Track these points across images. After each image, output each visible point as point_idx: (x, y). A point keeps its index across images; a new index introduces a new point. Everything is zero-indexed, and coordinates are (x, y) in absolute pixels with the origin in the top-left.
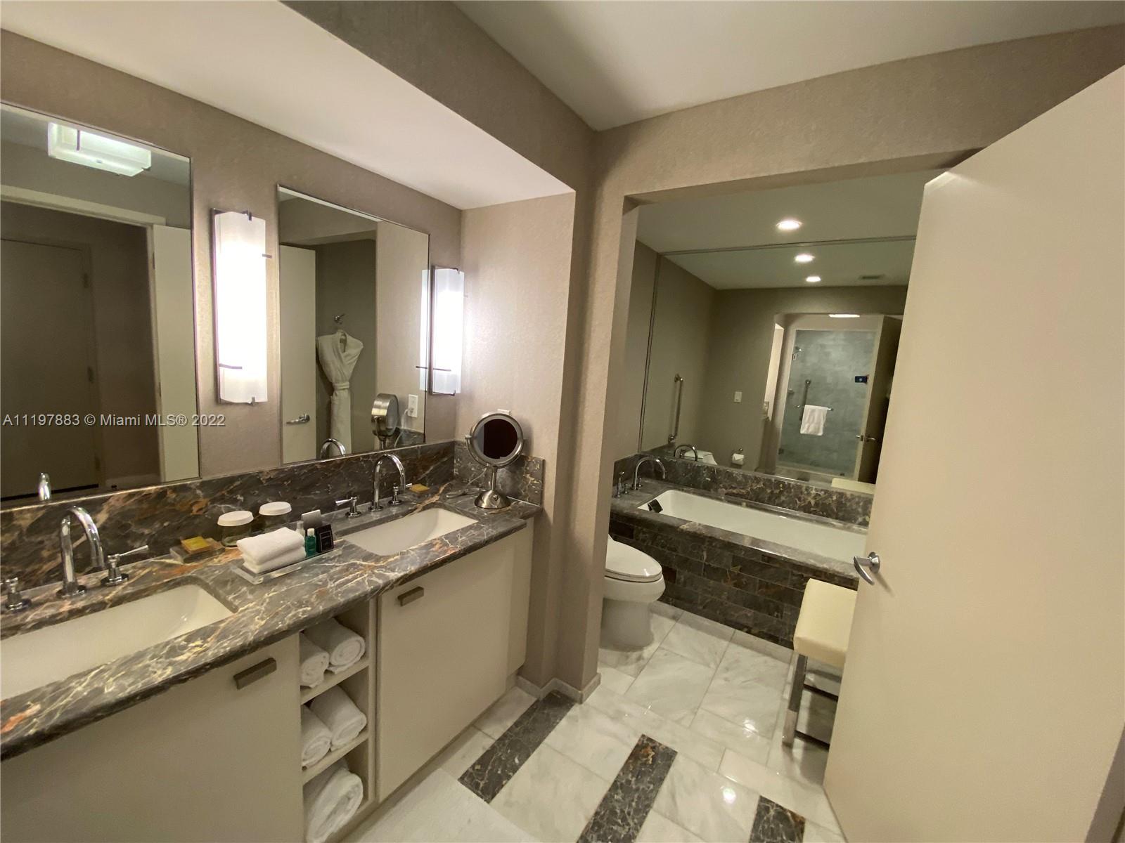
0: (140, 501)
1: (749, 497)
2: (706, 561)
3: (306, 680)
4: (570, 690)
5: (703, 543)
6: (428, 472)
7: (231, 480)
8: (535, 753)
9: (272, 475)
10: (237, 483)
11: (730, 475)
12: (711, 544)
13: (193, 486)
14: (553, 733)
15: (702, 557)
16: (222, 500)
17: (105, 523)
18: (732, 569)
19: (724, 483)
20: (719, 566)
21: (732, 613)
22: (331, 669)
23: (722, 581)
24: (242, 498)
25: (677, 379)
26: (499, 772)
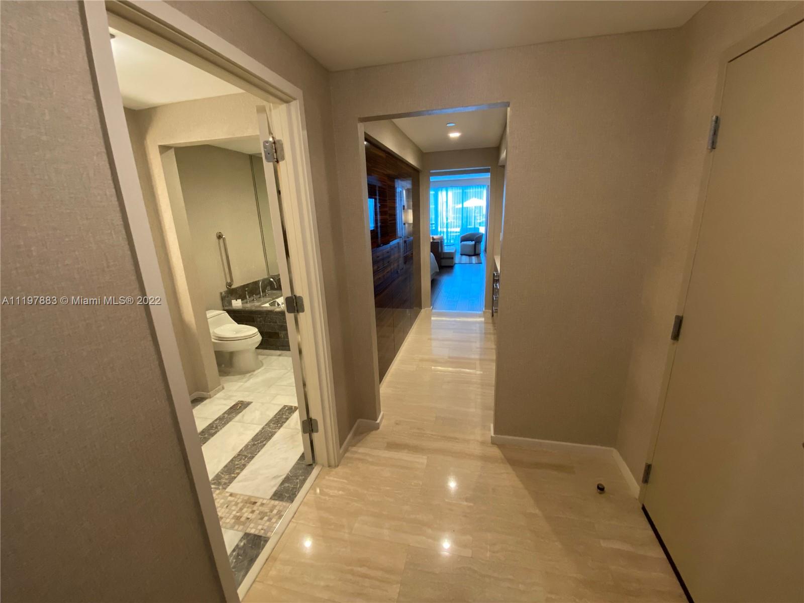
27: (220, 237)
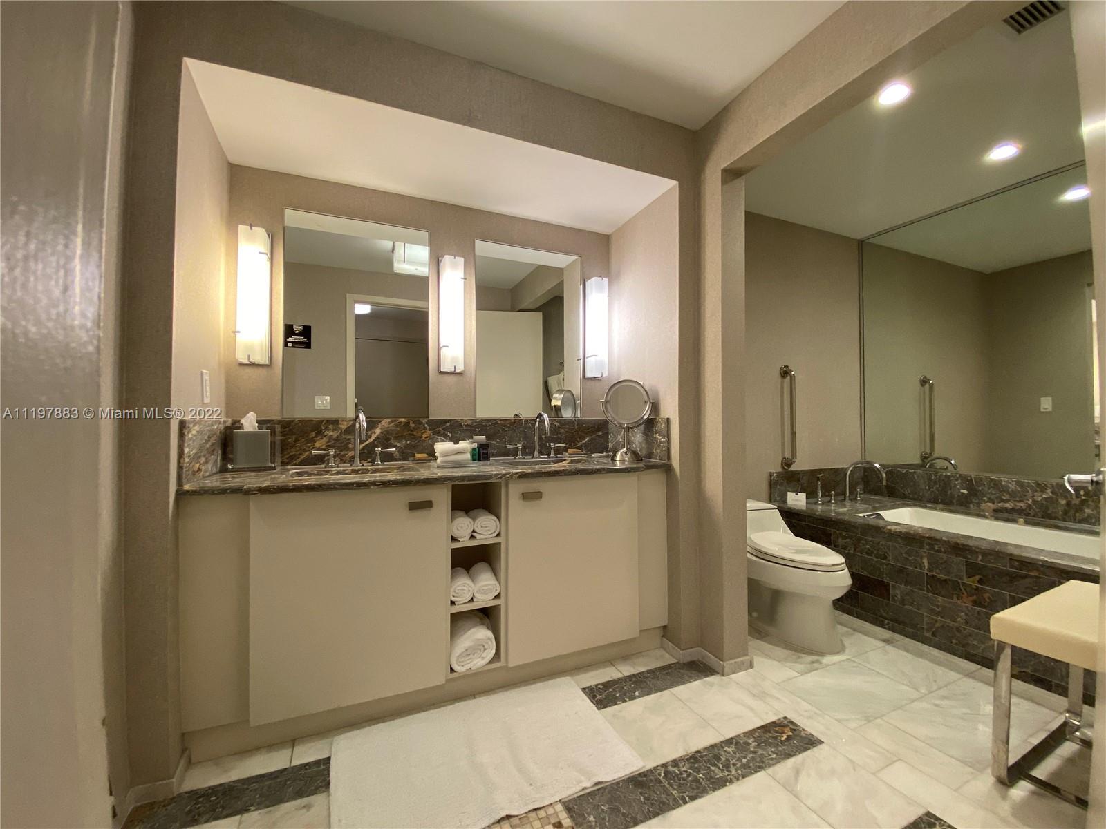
0: (396, 426)
1: (1032, 512)
2: (929, 570)
3: (457, 534)
4: (712, 659)
5: (922, 547)
6: (584, 441)
7: (445, 422)
8: (656, 694)
9: (469, 423)
10: (448, 424)
11: (996, 485)
12: (932, 546)
13: (424, 422)
14: (682, 687)
15: (922, 566)
16: (439, 433)
17: (379, 435)
18: (966, 581)
19: (988, 496)
20: (946, 577)
21: (975, 643)
22: (475, 534)
23: (955, 596)
24: (450, 435)
25: (924, 382)
26: (618, 695)
27: (785, 373)
